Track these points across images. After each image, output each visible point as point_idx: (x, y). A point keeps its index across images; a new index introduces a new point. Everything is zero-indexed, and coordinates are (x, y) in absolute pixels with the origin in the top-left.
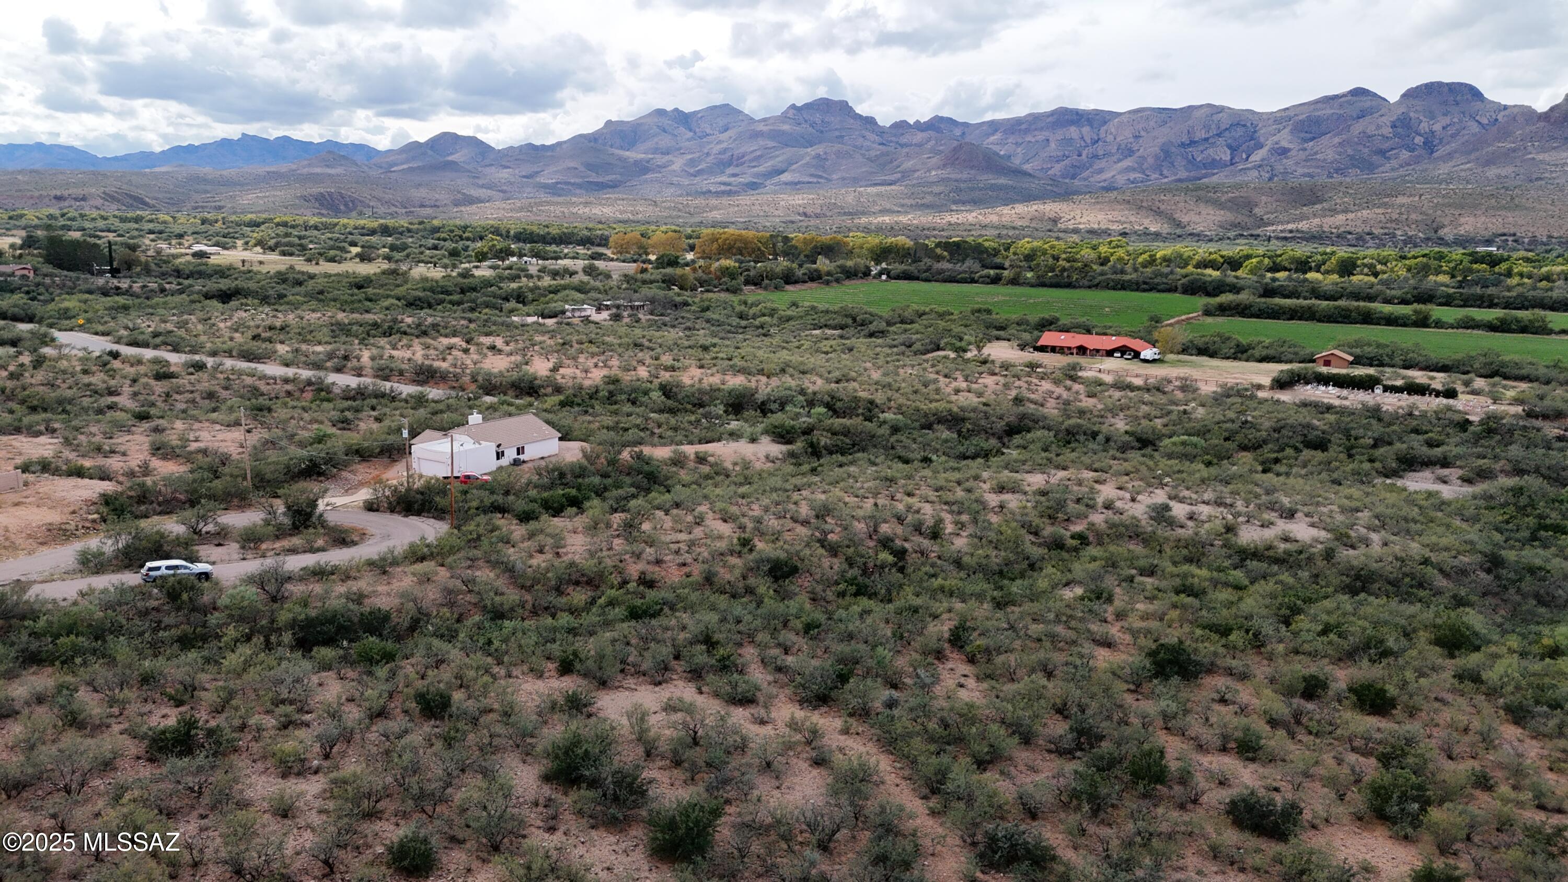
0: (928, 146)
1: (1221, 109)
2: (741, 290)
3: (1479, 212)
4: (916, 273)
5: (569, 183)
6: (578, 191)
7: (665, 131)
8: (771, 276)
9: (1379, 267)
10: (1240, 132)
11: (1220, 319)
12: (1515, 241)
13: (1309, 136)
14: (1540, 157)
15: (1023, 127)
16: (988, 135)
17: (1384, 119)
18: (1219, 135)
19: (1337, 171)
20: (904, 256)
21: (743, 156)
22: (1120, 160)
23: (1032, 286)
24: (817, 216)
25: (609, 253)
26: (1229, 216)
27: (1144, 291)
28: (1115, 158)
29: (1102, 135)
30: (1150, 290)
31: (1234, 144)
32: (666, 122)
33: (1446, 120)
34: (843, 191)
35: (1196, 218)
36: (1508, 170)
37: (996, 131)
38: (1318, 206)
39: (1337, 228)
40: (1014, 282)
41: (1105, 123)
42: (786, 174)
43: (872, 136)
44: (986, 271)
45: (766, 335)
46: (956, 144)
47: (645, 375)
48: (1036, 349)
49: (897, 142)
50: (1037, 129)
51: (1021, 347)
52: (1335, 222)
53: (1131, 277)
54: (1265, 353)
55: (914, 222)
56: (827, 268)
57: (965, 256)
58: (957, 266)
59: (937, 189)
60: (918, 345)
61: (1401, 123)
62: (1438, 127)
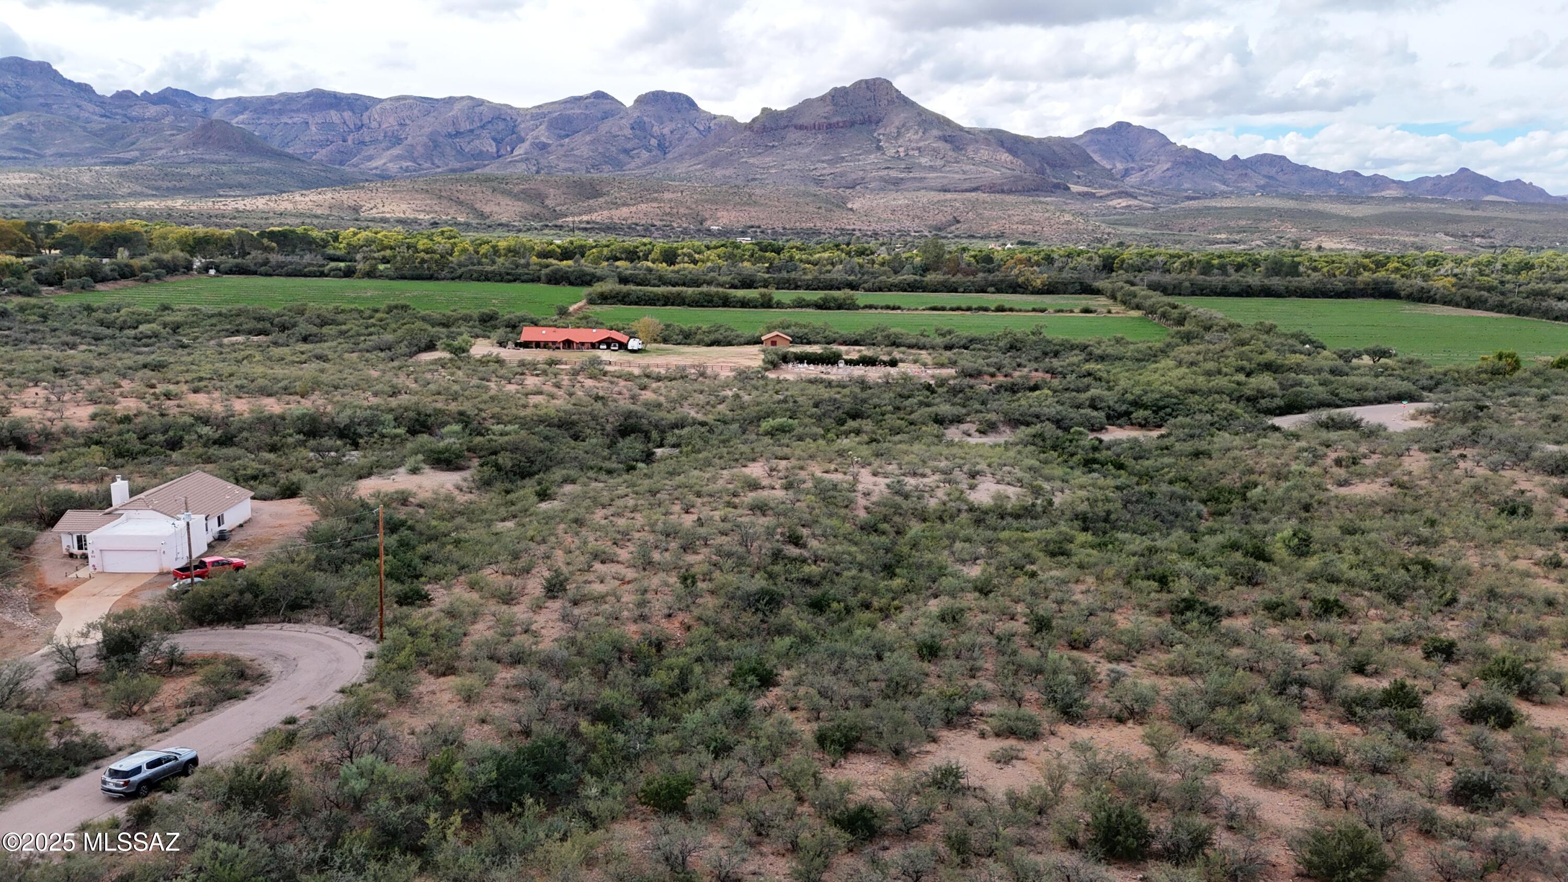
0: (167, 120)
1: (481, 103)
2: (39, 292)
3: (729, 207)
4: (253, 268)
8: (75, 274)
9: (697, 256)
10: (501, 126)
11: (606, 308)
12: (762, 232)
13: (563, 133)
14: (751, 161)
15: (276, 106)
16: (236, 114)
17: (624, 121)
18: (482, 127)
19: (592, 166)
20: (223, 247)
22: (388, 149)
23: (391, 279)
24: (48, 199)
26: (528, 208)
27: (509, 281)
28: (383, 145)
29: (366, 121)
31: (499, 137)
33: (672, 126)
34: (74, 169)
35: (496, 209)
36: (730, 172)
37: (245, 109)
38: (602, 200)
39: (625, 220)
40: (371, 274)
41: (367, 109)
43: (90, 107)
44: (334, 264)
45: (184, 346)
46: (200, 122)
47: (144, 407)
48: (519, 345)
49: (125, 115)
50: (293, 111)
51: (502, 344)
52: (621, 214)
53: (489, 268)
54: (712, 337)
55: (192, 208)
56: (137, 262)
57: (296, 247)
58: (296, 259)
59: (194, 170)
60: (403, 348)
61: (639, 126)
62: (667, 131)
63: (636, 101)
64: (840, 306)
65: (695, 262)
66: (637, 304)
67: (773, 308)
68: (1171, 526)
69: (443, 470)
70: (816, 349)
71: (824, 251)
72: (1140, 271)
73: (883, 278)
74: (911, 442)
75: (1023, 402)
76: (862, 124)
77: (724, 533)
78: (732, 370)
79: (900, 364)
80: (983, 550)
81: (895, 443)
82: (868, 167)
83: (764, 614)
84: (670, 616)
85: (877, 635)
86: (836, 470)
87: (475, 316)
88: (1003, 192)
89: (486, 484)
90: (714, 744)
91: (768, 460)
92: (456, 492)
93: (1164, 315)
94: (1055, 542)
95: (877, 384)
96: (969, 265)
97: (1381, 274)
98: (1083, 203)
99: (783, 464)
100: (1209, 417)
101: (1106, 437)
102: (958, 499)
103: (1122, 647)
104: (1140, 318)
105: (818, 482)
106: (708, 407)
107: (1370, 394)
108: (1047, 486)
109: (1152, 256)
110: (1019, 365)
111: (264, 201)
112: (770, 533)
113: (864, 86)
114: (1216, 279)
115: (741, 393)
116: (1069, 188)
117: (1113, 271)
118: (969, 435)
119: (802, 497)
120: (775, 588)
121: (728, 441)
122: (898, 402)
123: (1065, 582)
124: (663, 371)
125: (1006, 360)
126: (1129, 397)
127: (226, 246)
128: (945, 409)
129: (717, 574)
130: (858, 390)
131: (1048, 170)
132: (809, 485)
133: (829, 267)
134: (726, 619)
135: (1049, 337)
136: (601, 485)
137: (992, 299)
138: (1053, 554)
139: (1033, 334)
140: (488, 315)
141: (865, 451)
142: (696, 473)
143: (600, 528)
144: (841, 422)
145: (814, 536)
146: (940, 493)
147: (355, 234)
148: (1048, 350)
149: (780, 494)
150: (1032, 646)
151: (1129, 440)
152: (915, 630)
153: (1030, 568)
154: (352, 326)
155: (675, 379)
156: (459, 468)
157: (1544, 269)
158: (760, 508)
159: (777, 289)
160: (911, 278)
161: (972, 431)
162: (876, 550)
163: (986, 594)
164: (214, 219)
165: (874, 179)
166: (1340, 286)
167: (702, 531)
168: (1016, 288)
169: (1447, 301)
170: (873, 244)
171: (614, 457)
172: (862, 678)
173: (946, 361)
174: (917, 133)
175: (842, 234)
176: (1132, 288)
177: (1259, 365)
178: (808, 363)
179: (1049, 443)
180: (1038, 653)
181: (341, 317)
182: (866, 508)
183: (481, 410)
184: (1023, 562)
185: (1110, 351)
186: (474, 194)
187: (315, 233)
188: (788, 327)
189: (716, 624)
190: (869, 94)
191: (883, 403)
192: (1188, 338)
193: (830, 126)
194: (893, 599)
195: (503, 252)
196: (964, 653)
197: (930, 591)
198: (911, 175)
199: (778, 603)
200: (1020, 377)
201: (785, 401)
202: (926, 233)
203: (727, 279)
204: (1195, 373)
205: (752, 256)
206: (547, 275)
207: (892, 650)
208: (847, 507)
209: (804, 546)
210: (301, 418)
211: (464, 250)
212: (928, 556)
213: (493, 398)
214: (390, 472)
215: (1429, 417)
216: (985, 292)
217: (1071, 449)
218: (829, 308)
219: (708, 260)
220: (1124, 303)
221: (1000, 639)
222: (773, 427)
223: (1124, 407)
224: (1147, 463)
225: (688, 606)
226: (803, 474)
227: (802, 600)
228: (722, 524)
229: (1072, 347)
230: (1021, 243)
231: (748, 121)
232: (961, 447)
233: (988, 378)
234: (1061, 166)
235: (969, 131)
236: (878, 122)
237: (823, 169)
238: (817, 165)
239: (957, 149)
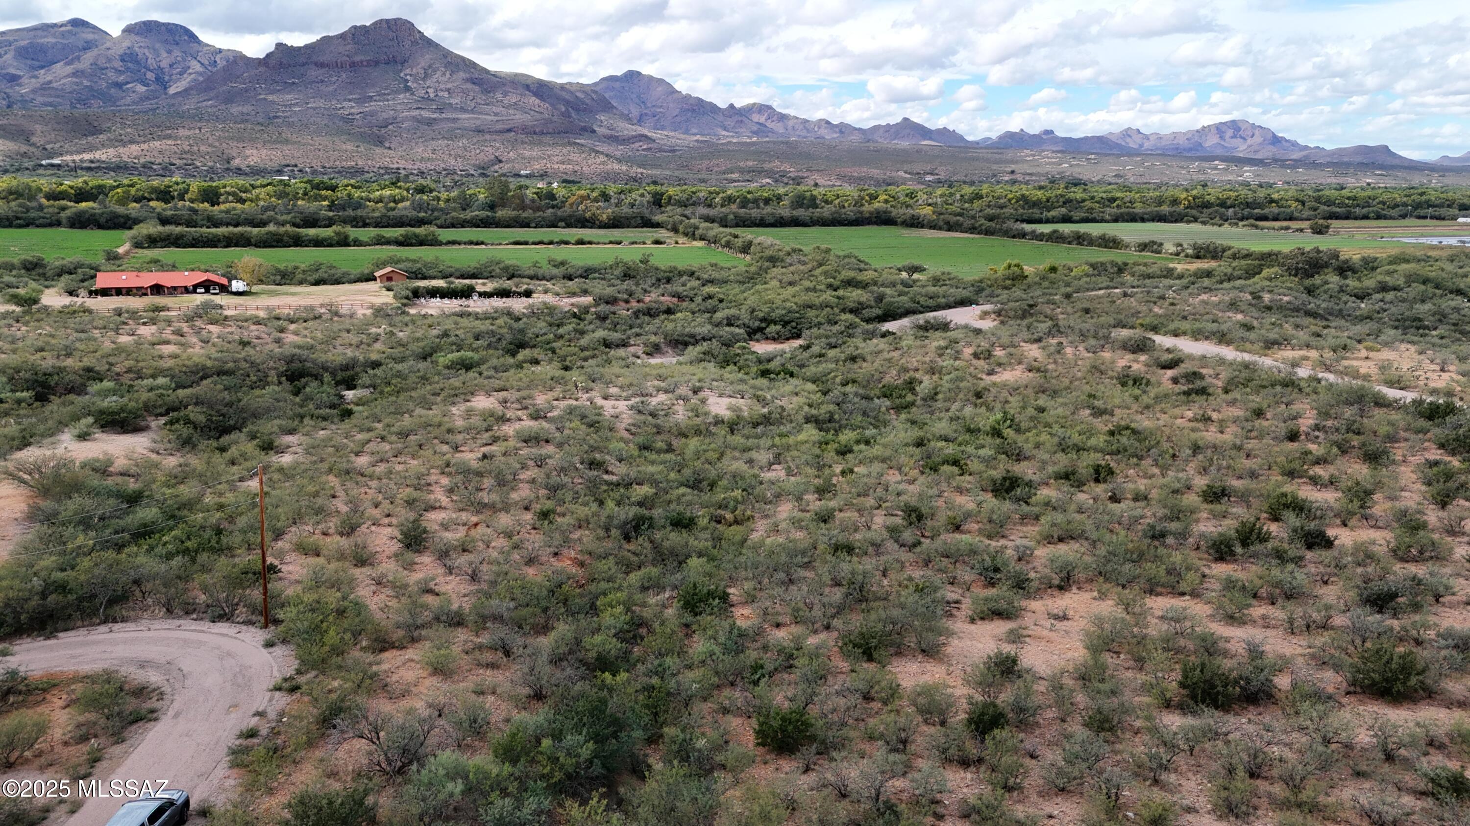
3: (259, 146)
9: (244, 195)
12: (300, 171)
13: (37, 63)
14: (270, 98)
17: (111, 52)
19: (79, 101)
26: (9, 146)
30: (27, 225)
33: (170, 58)
36: (247, 109)
38: (103, 137)
39: (136, 158)
48: (93, 293)
51: (72, 293)
52: (130, 153)
54: (316, 276)
61: (129, 57)
62: (164, 64)
63: (124, 31)
64: (422, 243)
65: (243, 201)
66: (193, 246)
67: (349, 245)
69: (119, 433)
70: (440, 283)
71: (382, 189)
72: (689, 206)
73: (454, 214)
74: (607, 366)
75: (668, 324)
76: (386, 64)
78: (365, 308)
79: (534, 295)
82: (399, 107)
88: (535, 133)
91: (488, 393)
92: (155, 456)
93: (728, 245)
95: (525, 314)
96: (533, 201)
97: (877, 205)
98: (610, 144)
102: (703, 413)
103: (992, 525)
104: (705, 248)
107: (942, 301)
108: (768, 395)
109: (694, 193)
110: (645, 291)
113: (385, 25)
114: (755, 212)
115: (392, 330)
116: (594, 131)
117: (665, 206)
118: (638, 357)
122: (554, 330)
124: (290, 313)
125: (630, 286)
126: (759, 314)
128: (603, 334)
130: (509, 321)
131: (573, 114)
133: (392, 205)
135: (657, 265)
136: (330, 432)
137: (568, 233)
140: (31, 263)
144: (512, 353)
146: (680, 410)
148: (660, 276)
149: (534, 424)
150: (923, 535)
151: (770, 352)
155: (309, 319)
156: (137, 429)
157: (990, 198)
159: (349, 226)
160: (484, 214)
161: (640, 353)
165: (406, 119)
166: (852, 216)
168: (586, 223)
169: (933, 226)
173: (576, 290)
174: (444, 74)
176: (690, 221)
177: (842, 281)
178: (441, 298)
179: (722, 359)
183: (111, 364)
185: (714, 275)
190: (391, 35)
191: (541, 332)
192: (772, 261)
193: (353, 65)
198: (444, 115)
200: (652, 302)
201: (444, 335)
202: (472, 172)
203: (288, 218)
204: (804, 291)
205: (305, 194)
206: (68, 218)
213: (113, 351)
214: (50, 440)
215: (993, 316)
216: (556, 227)
218: (411, 245)
219: (258, 199)
220: (686, 234)
223: (757, 324)
226: (538, 404)
229: (681, 274)
230: (565, 181)
231: (261, 56)
233: (622, 304)
234: (585, 110)
235: (495, 75)
236: (404, 62)
237: (350, 108)
238: (344, 104)
239: (486, 91)
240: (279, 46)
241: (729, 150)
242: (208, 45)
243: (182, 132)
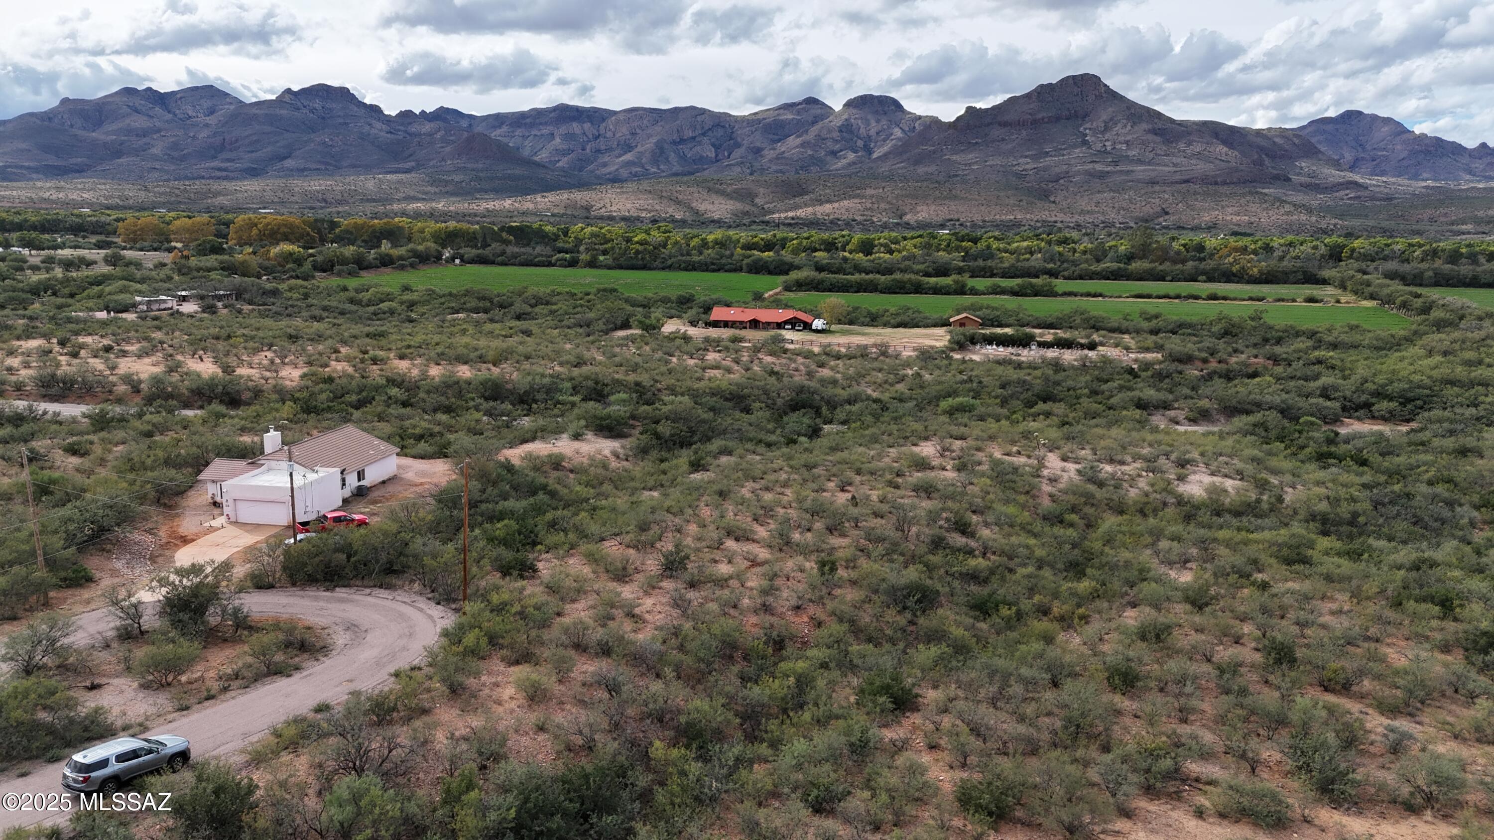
0: (438, 136)
1: (703, 112)
2: (311, 276)
3: (929, 202)
4: (491, 258)
5: (22, 167)
6: (34, 176)
7: (137, 111)
8: (344, 262)
9: (893, 246)
10: (720, 132)
11: (801, 294)
12: (961, 225)
13: (776, 137)
14: (954, 158)
15: (528, 121)
16: (494, 127)
17: (832, 125)
18: (704, 134)
19: (802, 168)
20: (469, 240)
21: (237, 141)
22: (620, 156)
23: (609, 268)
24: (338, 202)
25: (118, 240)
26: (738, 206)
27: (714, 271)
28: (617, 152)
29: (602, 131)
30: (718, 270)
31: (718, 143)
32: (138, 102)
33: (878, 127)
34: (362, 178)
35: (710, 207)
36: (932, 169)
37: (502, 124)
38: (807, 197)
39: (828, 215)
40: (592, 264)
41: (604, 120)
42: (289, 161)
43: (378, 125)
44: (561, 255)
45: (411, 321)
46: (465, 134)
47: (350, 370)
48: (708, 324)
49: (405, 131)
50: (541, 124)
51: (693, 323)
52: (826, 210)
53: (696, 258)
54: (899, 319)
55: (451, 208)
56: (396, 252)
57: (531, 240)
58: (528, 250)
59: (457, 178)
60: (601, 325)
61: (847, 128)
62: (873, 132)
63: (845, 105)
64: (1037, 293)
65: (891, 252)
66: (830, 290)
67: (965, 294)
68: (1438, 533)
69: (604, 437)
70: (1007, 331)
71: (1024, 240)
72: (1373, 261)
73: (1085, 266)
74: (1109, 426)
75: (1240, 389)
76: (1067, 119)
77: (877, 515)
78: (915, 350)
79: (1100, 348)
80: (1194, 551)
81: (1091, 427)
82: (1073, 162)
83: (915, 615)
84: (798, 608)
85: (1053, 653)
86: (1019, 453)
87: (674, 298)
88: (1216, 183)
89: (643, 451)
90: (815, 792)
91: (942, 439)
92: (613, 459)
93: (1404, 305)
94: (1290, 547)
95: (1073, 367)
96: (1178, 253)
98: (1305, 193)
99: (958, 444)
100: (1473, 410)
101: (1343, 431)
102: (1165, 490)
103: (1399, 693)
104: (1374, 308)
105: (996, 463)
106: (887, 386)
108: (1274, 481)
109: (1387, 245)
110: (1236, 351)
111: (510, 202)
112: (933, 516)
113: (1071, 81)
114: (1465, 269)
115: (923, 372)
116: (1289, 180)
117: (1341, 260)
118: (1177, 423)
119: (975, 481)
120: (929, 582)
121: (901, 418)
122: (1095, 385)
123: (1307, 598)
124: (843, 350)
125: (1221, 345)
126: (1370, 386)
127: (471, 239)
128: (1150, 393)
129: (863, 562)
130: (1051, 372)
131: (1267, 161)
132: (985, 467)
133: (1027, 256)
134: (866, 618)
135: (1271, 322)
136: (758, 458)
137: (1204, 288)
138: (1289, 562)
139: (1252, 319)
140: (684, 298)
141: (1054, 433)
142: (861, 449)
143: (743, 502)
144: (1030, 404)
145: (987, 525)
146: (1142, 484)
147: (583, 229)
148: (1269, 336)
149: (951, 475)
150: (1266, 682)
151: (1372, 434)
152: (1105, 648)
153: (1259, 577)
154: (562, 306)
155: (855, 357)
156: (620, 436)
158: (927, 490)
159: (971, 277)
160: (1115, 266)
161: (1181, 419)
162: (1060, 545)
163: (1201, 608)
164: (467, 218)
165: (1078, 173)
167: (854, 511)
168: (1229, 277)
170: (1075, 235)
171: (778, 431)
172: (1030, 710)
173: (1152, 345)
174: (1125, 126)
175: (1043, 226)
176: (1365, 277)
178: (998, 345)
179: (1273, 434)
180: (1277, 694)
181: (554, 299)
182: (1051, 496)
183: (656, 381)
184: (1248, 568)
185: (1343, 337)
186: (691, 194)
187: (548, 228)
188: (981, 309)
189: (852, 622)
190: (1077, 90)
191: (1079, 385)
192: (1440, 325)
193: (1035, 122)
194: (1079, 606)
195: (711, 244)
196: (1172, 688)
197: (1127, 598)
198: (1118, 168)
199: (932, 602)
200: (1237, 363)
201: (970, 380)
202: (1132, 224)
203: (921, 267)
204: (1452, 362)
205: (948, 245)
206: (747, 264)
207: (1075, 675)
208: (1027, 492)
209: (972, 535)
210: (484, 383)
211: (676, 243)
212: (1126, 555)
213: (670, 372)
214: (553, 437)
216: (1196, 281)
217: (1301, 441)
218: (1026, 295)
219: (904, 249)
220: (1356, 293)
221: (1222, 671)
222: (952, 407)
223: (1364, 398)
224: (1397, 460)
225: (822, 598)
226: (980, 456)
227: (963, 599)
228: (879, 504)
229: (1298, 334)
231: (952, 119)
232: (1167, 433)
233: (1199, 364)
234: (1282, 157)
235: (1181, 124)
236: (1085, 116)
237: (1026, 164)
238: (1020, 161)
239: (1168, 142)
240: (969, 109)
241: (1467, 197)
242: (910, 113)
243: (869, 192)
